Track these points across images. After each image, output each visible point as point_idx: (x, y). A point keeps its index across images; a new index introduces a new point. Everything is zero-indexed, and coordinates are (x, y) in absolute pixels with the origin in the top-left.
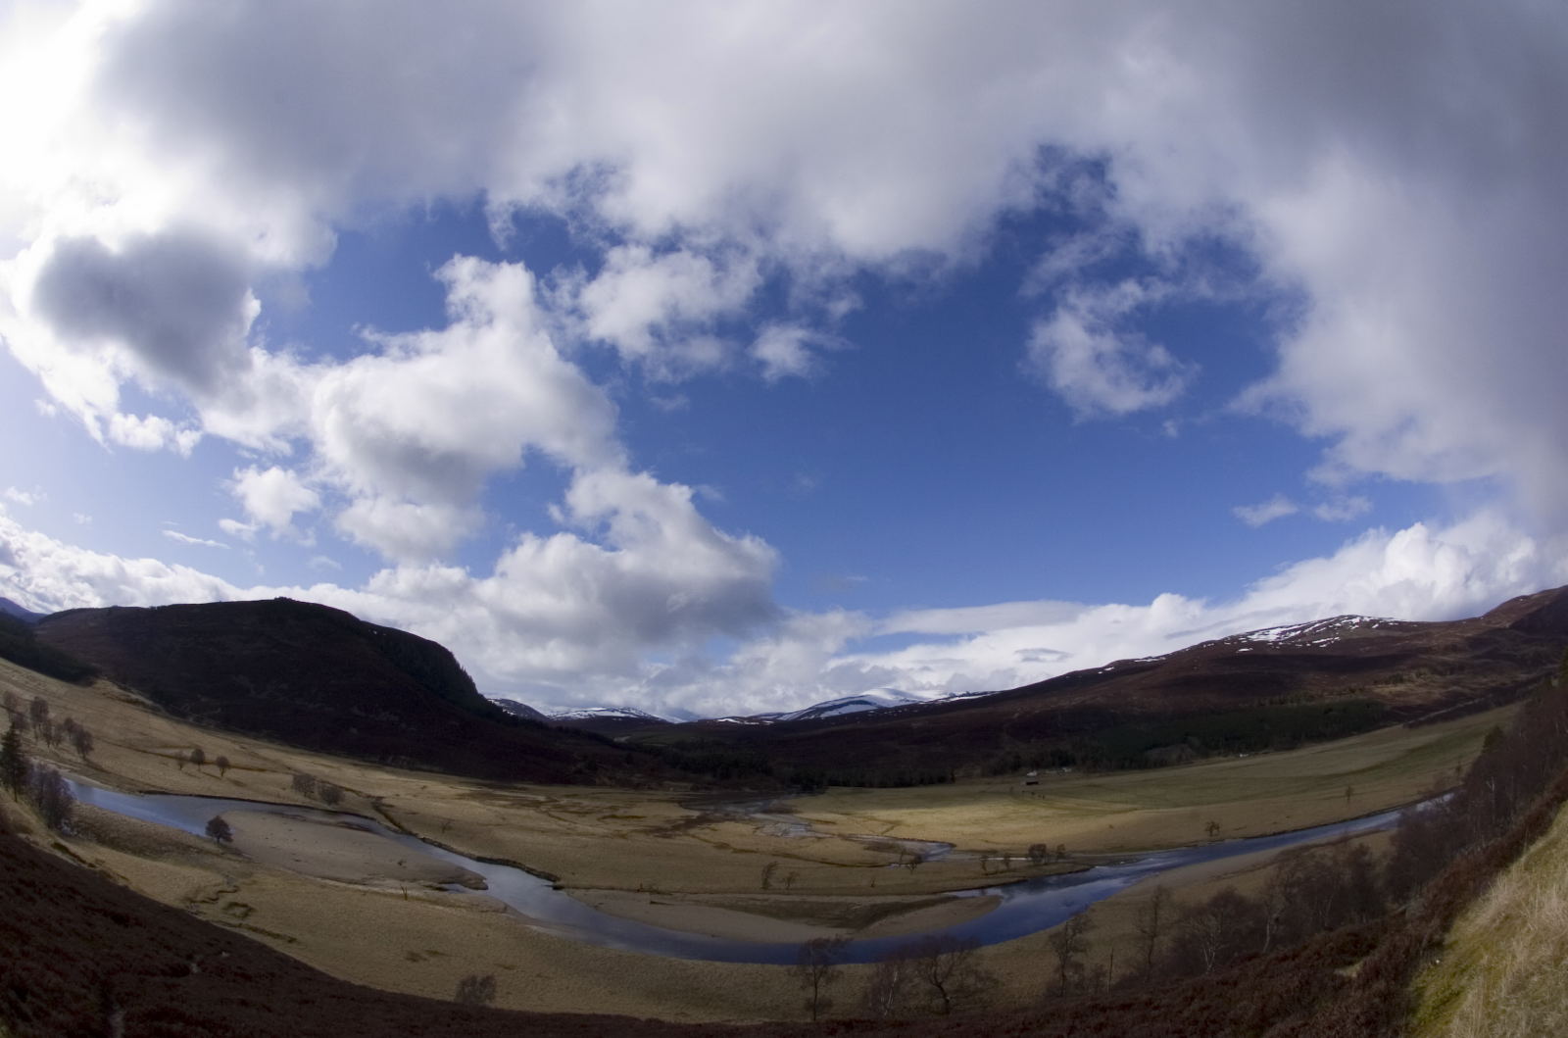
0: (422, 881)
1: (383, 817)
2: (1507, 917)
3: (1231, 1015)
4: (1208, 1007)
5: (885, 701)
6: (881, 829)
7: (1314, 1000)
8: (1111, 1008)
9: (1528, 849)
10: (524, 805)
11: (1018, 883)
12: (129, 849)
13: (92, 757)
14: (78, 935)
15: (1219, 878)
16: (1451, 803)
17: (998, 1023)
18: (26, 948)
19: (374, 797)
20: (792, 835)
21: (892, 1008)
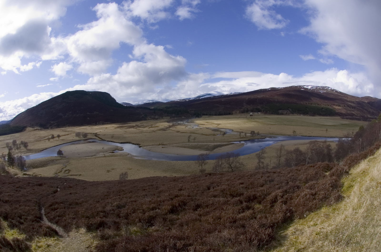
0: (108, 152)
1: (97, 138)
2: (364, 171)
3: (299, 178)
4: (293, 175)
5: (215, 94)
6: (216, 125)
7: (318, 178)
8: (271, 173)
9: (369, 157)
10: (130, 128)
11: (248, 140)
12: (40, 167)
13: (29, 148)
14: (32, 194)
15: (295, 145)
16: (351, 140)
17: (245, 174)
18: (20, 204)
19: (95, 133)
20: (194, 128)
21: (220, 171)
